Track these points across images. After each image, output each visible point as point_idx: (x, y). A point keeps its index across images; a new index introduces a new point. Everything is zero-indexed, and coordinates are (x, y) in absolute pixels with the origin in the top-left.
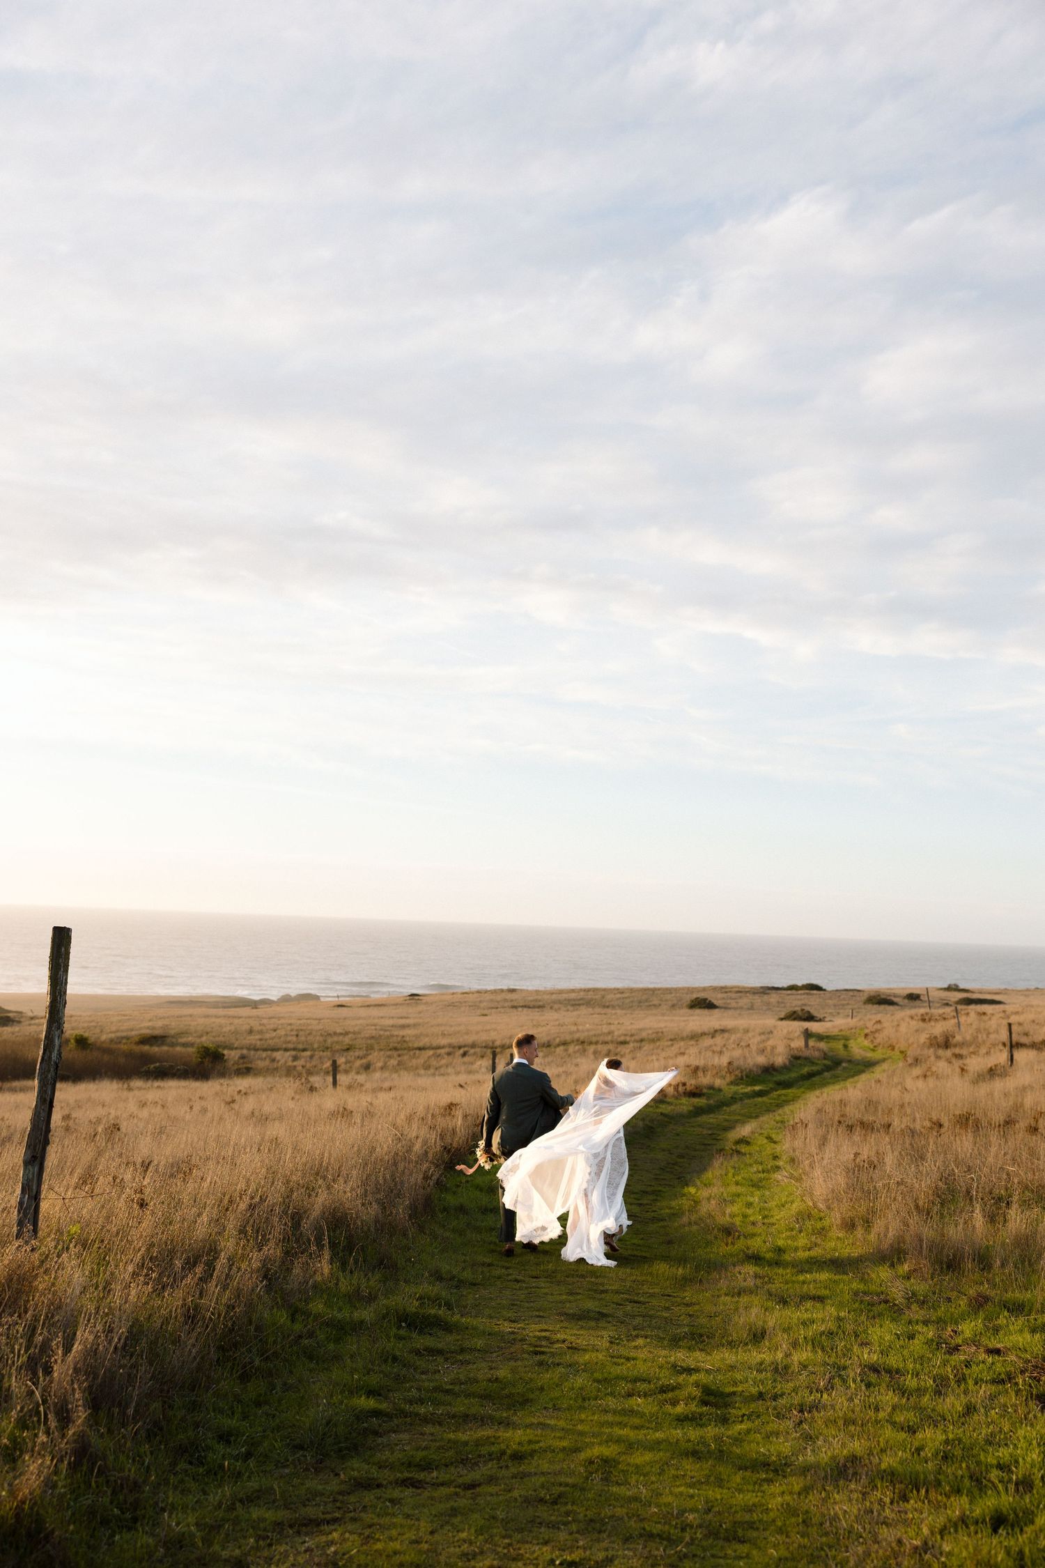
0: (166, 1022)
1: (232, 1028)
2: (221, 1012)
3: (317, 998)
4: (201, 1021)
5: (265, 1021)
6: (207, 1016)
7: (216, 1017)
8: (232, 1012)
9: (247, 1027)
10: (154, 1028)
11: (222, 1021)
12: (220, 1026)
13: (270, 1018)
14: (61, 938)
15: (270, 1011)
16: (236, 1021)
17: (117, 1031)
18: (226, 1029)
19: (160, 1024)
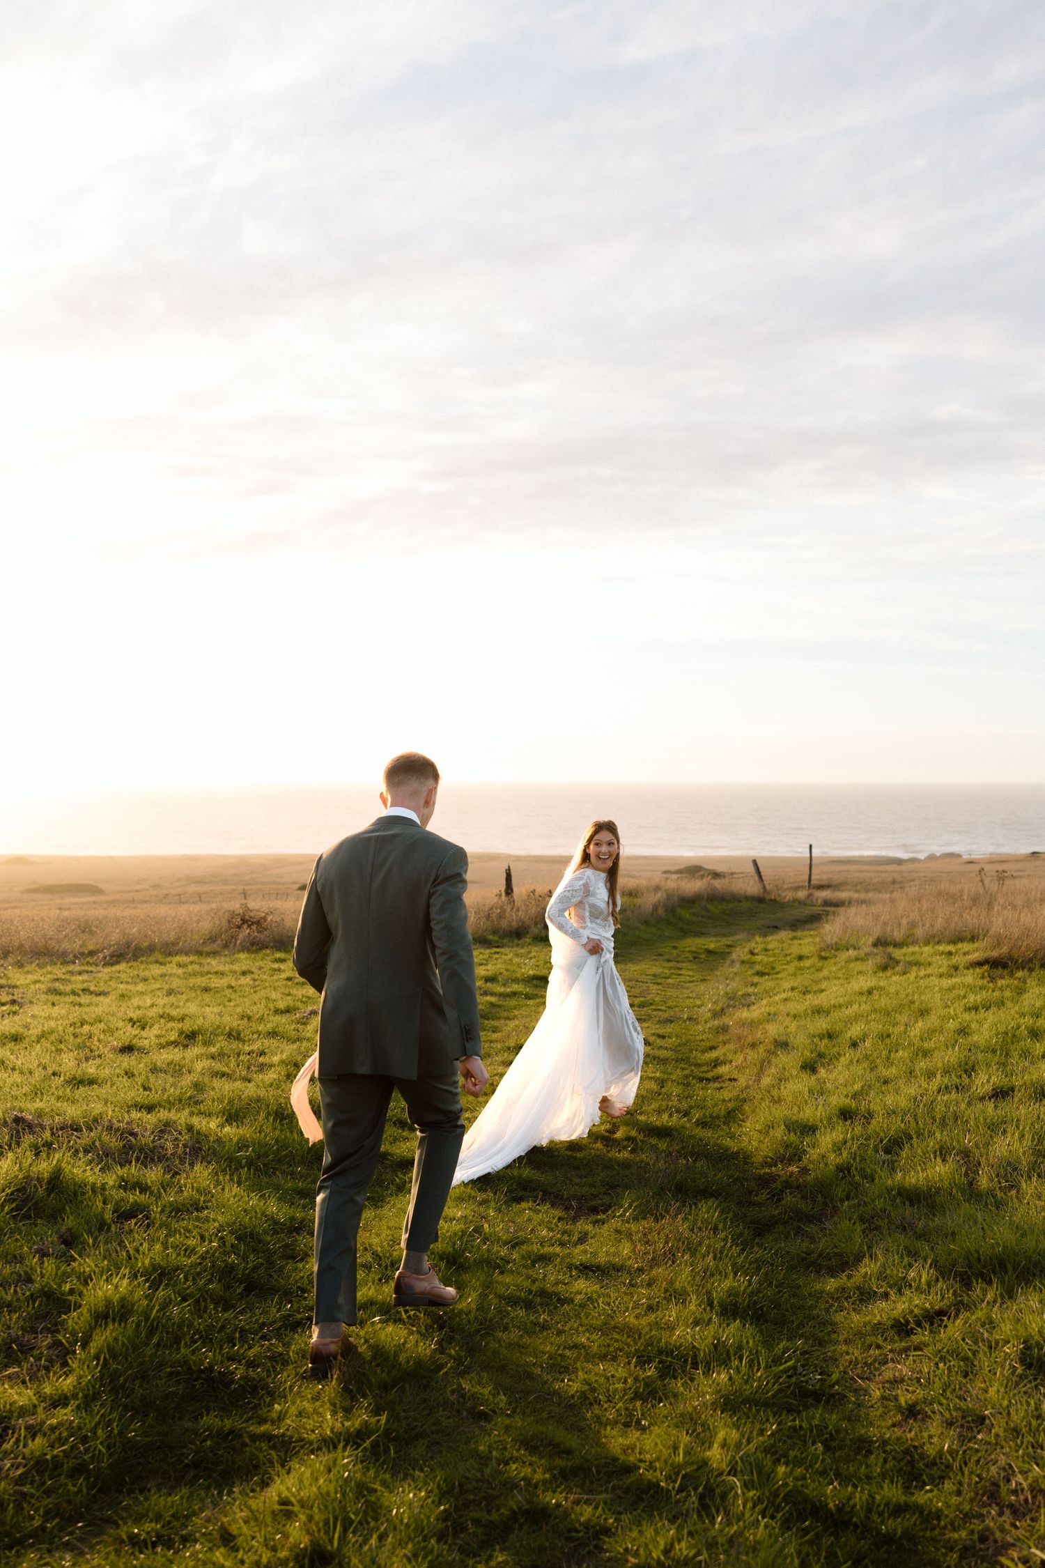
0: (830, 876)
1: (880, 879)
2: (872, 868)
3: (959, 856)
4: (856, 874)
5: (905, 875)
6: (860, 871)
7: (868, 871)
8: (879, 868)
9: (891, 879)
10: (821, 880)
11: (872, 875)
12: (871, 878)
13: (909, 872)
14: (811, 846)
15: (917, 865)
16: (883, 875)
17: (794, 882)
18: (875, 880)
19: (825, 877)
